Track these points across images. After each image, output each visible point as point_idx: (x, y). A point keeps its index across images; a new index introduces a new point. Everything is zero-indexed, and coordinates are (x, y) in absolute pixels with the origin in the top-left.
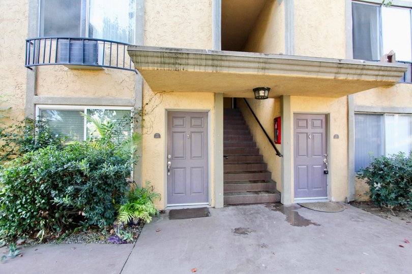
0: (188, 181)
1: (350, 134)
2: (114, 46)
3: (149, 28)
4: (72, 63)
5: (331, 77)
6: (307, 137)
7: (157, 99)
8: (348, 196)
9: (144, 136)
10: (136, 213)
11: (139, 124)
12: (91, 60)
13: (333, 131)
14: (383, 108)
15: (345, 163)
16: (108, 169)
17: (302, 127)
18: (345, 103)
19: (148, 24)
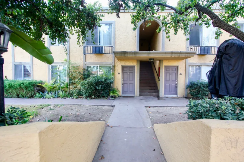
0: (128, 88)
1: (186, 73)
2: (109, 47)
3: (116, 40)
4: (97, 53)
5: (170, 56)
6: (170, 74)
7: (119, 62)
8: (185, 95)
9: (115, 73)
10: (114, 94)
11: (113, 70)
12: (101, 52)
13: (179, 72)
14: (201, 63)
15: (184, 84)
16: (109, 81)
17: (168, 71)
18: (185, 62)
19: (116, 39)
